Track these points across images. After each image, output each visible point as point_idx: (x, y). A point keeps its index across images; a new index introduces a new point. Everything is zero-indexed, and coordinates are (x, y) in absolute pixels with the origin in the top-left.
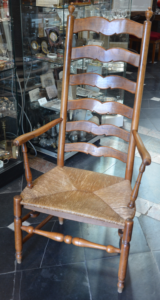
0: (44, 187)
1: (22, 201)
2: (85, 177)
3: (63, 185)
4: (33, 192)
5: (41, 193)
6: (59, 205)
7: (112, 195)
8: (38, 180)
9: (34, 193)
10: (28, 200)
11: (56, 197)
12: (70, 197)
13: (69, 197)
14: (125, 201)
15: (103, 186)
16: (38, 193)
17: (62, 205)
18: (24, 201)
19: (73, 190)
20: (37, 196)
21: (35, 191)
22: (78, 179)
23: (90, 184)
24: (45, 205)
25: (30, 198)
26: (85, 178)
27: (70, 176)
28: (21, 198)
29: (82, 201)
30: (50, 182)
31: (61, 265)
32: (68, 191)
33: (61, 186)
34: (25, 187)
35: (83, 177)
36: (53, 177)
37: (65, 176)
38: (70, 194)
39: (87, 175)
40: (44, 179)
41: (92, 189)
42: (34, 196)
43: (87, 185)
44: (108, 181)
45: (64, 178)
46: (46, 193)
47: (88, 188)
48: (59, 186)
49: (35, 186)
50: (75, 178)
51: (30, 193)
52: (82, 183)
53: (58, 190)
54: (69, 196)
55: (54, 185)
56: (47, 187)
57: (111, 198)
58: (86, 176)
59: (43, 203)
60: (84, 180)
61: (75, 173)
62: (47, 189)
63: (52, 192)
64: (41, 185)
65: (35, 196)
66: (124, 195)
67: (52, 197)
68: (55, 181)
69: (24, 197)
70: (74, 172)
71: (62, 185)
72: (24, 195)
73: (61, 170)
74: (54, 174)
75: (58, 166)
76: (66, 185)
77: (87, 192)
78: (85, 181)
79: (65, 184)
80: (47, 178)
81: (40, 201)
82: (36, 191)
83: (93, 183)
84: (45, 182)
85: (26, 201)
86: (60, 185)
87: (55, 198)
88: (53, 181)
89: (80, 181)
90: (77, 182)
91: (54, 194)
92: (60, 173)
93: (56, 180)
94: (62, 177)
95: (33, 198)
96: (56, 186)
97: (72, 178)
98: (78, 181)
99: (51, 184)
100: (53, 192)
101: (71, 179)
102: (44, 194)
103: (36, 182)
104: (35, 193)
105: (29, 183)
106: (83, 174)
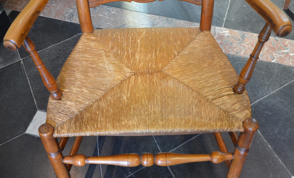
0: (80, 88)
1: (56, 131)
2: (137, 44)
3: (109, 72)
4: (67, 106)
5: (80, 103)
6: (123, 123)
7: (195, 71)
8: (65, 75)
9: (69, 108)
10: (65, 127)
11: (109, 103)
12: (131, 93)
13: (129, 95)
14: (224, 79)
15: (173, 53)
16: (76, 105)
17: (128, 120)
18: (58, 132)
19: (128, 75)
20: (76, 112)
21: (69, 103)
22: (128, 52)
23: (152, 56)
24: (100, 129)
25: (65, 119)
26: (139, 46)
27: (112, 48)
28: (52, 128)
29: (155, 99)
30: (85, 72)
31: (133, 174)
32: (122, 82)
33: (107, 76)
34: (48, 100)
35: (135, 44)
36: (87, 61)
37: (105, 51)
38: (128, 88)
39: (139, 38)
40: (74, 71)
41: (156, 64)
42: (71, 113)
43: (147, 59)
44: (176, 42)
45: (104, 57)
46: (89, 100)
47: (151, 65)
48: (104, 77)
49: (65, 90)
50: (122, 50)
51: (63, 111)
52: (137, 57)
53: (106, 85)
54: (127, 92)
55: (95, 76)
56: (86, 87)
57: (197, 77)
58: (139, 41)
59: (93, 126)
60: (138, 49)
61: (118, 41)
62: (87, 91)
63: (97, 95)
64: (74, 85)
65: (74, 112)
66: (216, 65)
67: (103, 104)
68: (93, 68)
69: (56, 123)
70: (115, 38)
71: (107, 73)
72: (55, 119)
73: (94, 41)
74: (85, 53)
75: (84, 34)
76: (114, 71)
77: (152, 72)
78: (140, 51)
79: (111, 67)
80: (77, 66)
81: (88, 124)
82: (71, 101)
83: (154, 52)
84: (78, 75)
85: (63, 131)
86: (105, 74)
87: (108, 106)
88: (90, 70)
89: (133, 55)
90: (128, 59)
91: (103, 96)
92: (95, 48)
93: (94, 66)
94: (100, 55)
95: (72, 118)
96: (99, 79)
97: (117, 50)
98: (129, 55)
99: (89, 77)
100: (100, 93)
101: (116, 55)
102: (87, 103)
103: (63, 81)
104: (71, 107)
105: (55, 93)
106: (132, 40)
